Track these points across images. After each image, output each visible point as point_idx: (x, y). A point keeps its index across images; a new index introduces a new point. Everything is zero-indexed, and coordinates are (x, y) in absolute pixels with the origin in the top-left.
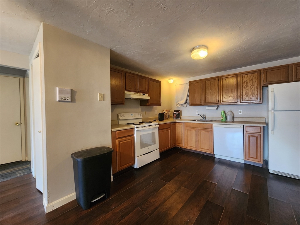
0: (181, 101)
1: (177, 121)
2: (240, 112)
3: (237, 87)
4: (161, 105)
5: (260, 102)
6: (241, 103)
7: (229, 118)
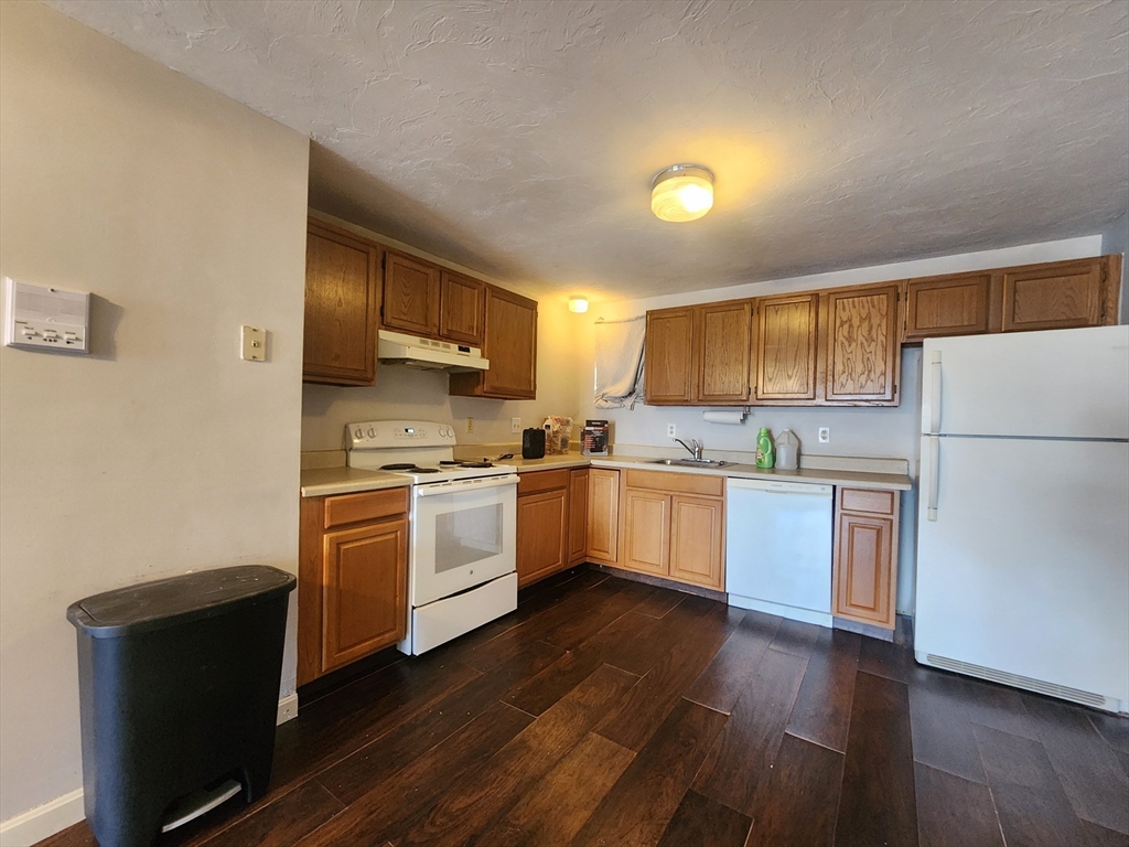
0: (612, 384)
1: (595, 462)
2: (822, 436)
3: (817, 343)
4: (534, 398)
5: (893, 400)
6: (827, 400)
7: (784, 457)
